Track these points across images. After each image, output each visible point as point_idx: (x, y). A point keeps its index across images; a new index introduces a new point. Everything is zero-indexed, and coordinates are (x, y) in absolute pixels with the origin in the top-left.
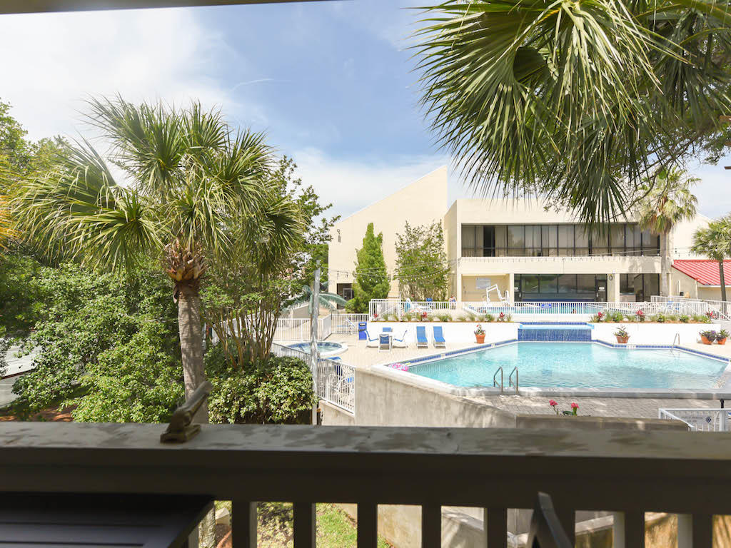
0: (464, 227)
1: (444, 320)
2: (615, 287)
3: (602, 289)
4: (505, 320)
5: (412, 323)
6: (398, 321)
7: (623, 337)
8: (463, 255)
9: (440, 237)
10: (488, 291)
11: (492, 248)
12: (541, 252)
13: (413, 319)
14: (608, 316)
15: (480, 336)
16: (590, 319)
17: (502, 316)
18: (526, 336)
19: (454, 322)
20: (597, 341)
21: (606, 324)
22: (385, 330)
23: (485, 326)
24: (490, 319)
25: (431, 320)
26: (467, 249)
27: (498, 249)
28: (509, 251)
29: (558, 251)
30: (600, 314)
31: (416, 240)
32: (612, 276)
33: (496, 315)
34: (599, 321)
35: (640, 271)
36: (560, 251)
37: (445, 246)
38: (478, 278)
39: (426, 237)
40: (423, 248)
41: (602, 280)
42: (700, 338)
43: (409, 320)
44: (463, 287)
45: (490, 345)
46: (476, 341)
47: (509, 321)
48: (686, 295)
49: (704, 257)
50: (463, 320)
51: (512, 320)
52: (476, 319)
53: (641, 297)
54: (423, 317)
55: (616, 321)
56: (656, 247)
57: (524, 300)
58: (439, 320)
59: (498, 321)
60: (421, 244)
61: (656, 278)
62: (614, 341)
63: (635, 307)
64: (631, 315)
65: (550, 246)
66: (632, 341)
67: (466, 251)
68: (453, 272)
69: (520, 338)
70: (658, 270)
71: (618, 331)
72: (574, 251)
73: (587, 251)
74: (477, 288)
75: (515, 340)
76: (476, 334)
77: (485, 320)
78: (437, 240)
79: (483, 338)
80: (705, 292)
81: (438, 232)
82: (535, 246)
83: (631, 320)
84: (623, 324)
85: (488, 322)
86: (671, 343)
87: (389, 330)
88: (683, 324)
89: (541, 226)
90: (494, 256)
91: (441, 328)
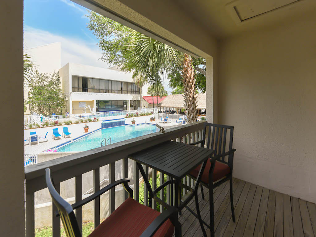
0: (73, 77)
1: (68, 123)
2: (129, 105)
3: (125, 106)
4: (96, 120)
5: (49, 128)
6: (39, 127)
7: (134, 122)
8: (73, 91)
9: (58, 80)
10: (85, 108)
11: (86, 88)
12: (106, 91)
13: (49, 126)
14: (129, 115)
15: (86, 129)
16: (124, 117)
17: (95, 119)
18: (105, 126)
19: (73, 124)
20: (127, 124)
21: (129, 118)
22: (31, 133)
23: (88, 124)
24: (90, 121)
25: (61, 125)
26: (75, 88)
27: (89, 89)
28: (93, 90)
29: (112, 91)
30: (127, 115)
31: (43, 81)
32: (128, 101)
33: (92, 119)
34: (127, 117)
35: (135, 99)
36: (113, 91)
37: (61, 85)
38: (80, 102)
39: (50, 80)
40: (49, 86)
41: (125, 103)
42: (150, 120)
43: (47, 126)
44: (73, 107)
45: (91, 132)
46: (84, 131)
47: (98, 121)
48: (146, 107)
49: (150, 95)
50: (77, 123)
51: (99, 120)
52: (84, 121)
53: (136, 108)
54: (56, 124)
55: (131, 117)
56: (139, 92)
57: (100, 112)
58: (65, 124)
59: (93, 121)
60: (46, 83)
61: (139, 102)
62: (131, 124)
63: (135, 112)
64: (135, 114)
65: (109, 89)
66: (136, 123)
67: (74, 89)
68: (67, 99)
69: (102, 127)
70: (139, 99)
71: (132, 120)
72: (117, 92)
73: (121, 92)
74: (80, 107)
75: (100, 129)
76: (85, 128)
77: (88, 121)
78: (57, 82)
79: (88, 130)
80: (150, 106)
81: (57, 77)
82: (104, 89)
83: (135, 116)
84: (134, 118)
85: (90, 122)
86: (145, 122)
87: (35, 133)
88: (147, 116)
89: (106, 80)
90: (87, 92)
91: (67, 127)
